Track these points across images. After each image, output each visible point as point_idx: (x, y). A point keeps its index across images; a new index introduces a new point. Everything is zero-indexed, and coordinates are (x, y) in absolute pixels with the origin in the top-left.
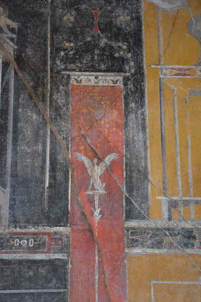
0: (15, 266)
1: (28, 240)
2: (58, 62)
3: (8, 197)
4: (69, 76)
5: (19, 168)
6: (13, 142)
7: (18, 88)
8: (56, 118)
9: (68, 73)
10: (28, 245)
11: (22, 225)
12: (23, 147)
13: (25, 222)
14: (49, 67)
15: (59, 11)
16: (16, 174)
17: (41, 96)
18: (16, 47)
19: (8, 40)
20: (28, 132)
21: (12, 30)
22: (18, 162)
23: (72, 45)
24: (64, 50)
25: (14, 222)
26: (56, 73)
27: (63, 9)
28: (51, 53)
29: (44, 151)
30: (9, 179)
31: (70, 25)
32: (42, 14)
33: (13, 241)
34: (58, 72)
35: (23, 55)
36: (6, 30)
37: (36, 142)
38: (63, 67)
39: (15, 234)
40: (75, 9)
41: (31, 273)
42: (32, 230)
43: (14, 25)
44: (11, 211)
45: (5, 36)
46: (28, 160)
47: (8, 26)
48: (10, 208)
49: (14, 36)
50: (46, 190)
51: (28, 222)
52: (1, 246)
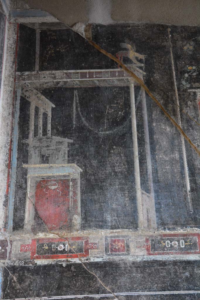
0: (170, 267)
1: (178, 241)
2: (184, 82)
3: (154, 201)
4: (195, 93)
5: (159, 175)
6: (151, 152)
7: (150, 106)
8: (188, 129)
9: (194, 90)
10: (179, 246)
11: (171, 227)
12: (160, 156)
13: (173, 224)
14: (176, 87)
15: (179, 43)
16: (158, 180)
17: (171, 112)
18: (145, 73)
19: (138, 69)
20: (164, 143)
21: (140, 61)
22: (158, 169)
23: (194, 68)
24: (188, 72)
25: (163, 224)
26: (183, 91)
27: (182, 41)
28: (176, 76)
29: (181, 158)
30: (152, 184)
31: (190, 53)
32: (165, 46)
33: (165, 242)
34: (185, 91)
35: (152, 79)
36: (135, 61)
37: (172, 151)
38: (188, 86)
39: (165, 235)
40: (193, 41)
41: (187, 274)
42: (180, 231)
43: (142, 57)
44: (158, 214)
45: (134, 66)
46: (167, 167)
47: (137, 58)
48: (157, 211)
49: (143, 65)
50: (189, 193)
51: (176, 223)
52: (154, 248)
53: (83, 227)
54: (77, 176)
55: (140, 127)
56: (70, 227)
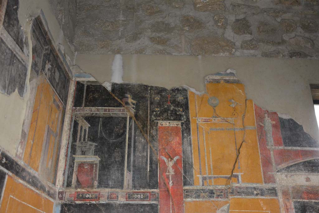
0: (135, 207)
1: (140, 195)
2: (153, 117)
3: (132, 176)
4: (157, 122)
5: (136, 163)
6: (134, 152)
7: (136, 128)
8: (152, 141)
9: (157, 121)
10: (140, 197)
11: (138, 188)
12: (138, 154)
13: (139, 187)
14: (149, 119)
15: (153, 96)
16: (135, 166)
17: (145, 131)
18: (135, 111)
19: (132, 108)
20: (140, 147)
21: (134, 104)
22: (136, 160)
23: (159, 109)
24: (155, 112)
25: (134, 187)
26: (152, 121)
27: (155, 95)
28: (150, 113)
29: (147, 155)
30: (132, 168)
31: (158, 101)
32: (146, 97)
33: (134, 195)
34: (153, 121)
35: (138, 114)
36: (131, 104)
37: (143, 151)
38: (155, 119)
39: (135, 192)
40: (160, 95)
41: (142, 210)
42: (142, 190)
43: (134, 102)
44: (133, 182)
45: (130, 106)
46: (140, 160)
47: (132, 102)
48: (132, 181)
49: (134, 106)
50: (148, 173)
51: (140, 187)
52: (129, 198)
53: (98, 187)
54: (98, 162)
55: (130, 138)
56: (92, 187)
